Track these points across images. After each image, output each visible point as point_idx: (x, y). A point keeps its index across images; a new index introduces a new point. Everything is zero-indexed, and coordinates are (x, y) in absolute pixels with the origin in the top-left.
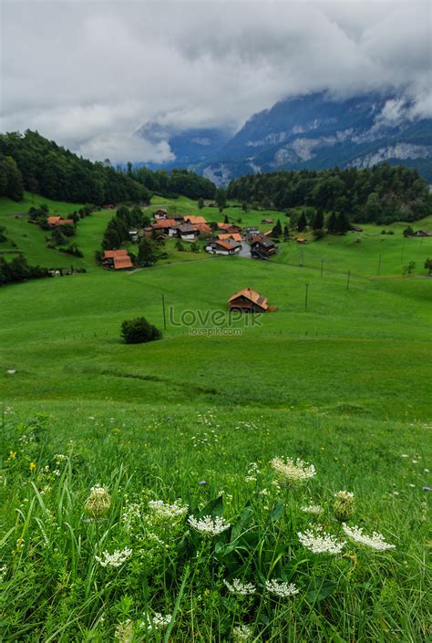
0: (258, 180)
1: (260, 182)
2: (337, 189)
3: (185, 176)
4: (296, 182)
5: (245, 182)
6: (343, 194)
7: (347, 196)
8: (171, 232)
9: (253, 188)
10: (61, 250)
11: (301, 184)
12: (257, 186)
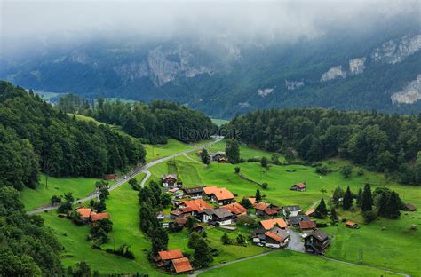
0: (273, 120)
1: (277, 124)
2: (379, 142)
3: (173, 112)
4: (324, 127)
5: (255, 121)
6: (386, 149)
7: (392, 151)
8: (206, 218)
9: (268, 130)
10: (108, 251)
11: (331, 131)
12: (273, 129)
